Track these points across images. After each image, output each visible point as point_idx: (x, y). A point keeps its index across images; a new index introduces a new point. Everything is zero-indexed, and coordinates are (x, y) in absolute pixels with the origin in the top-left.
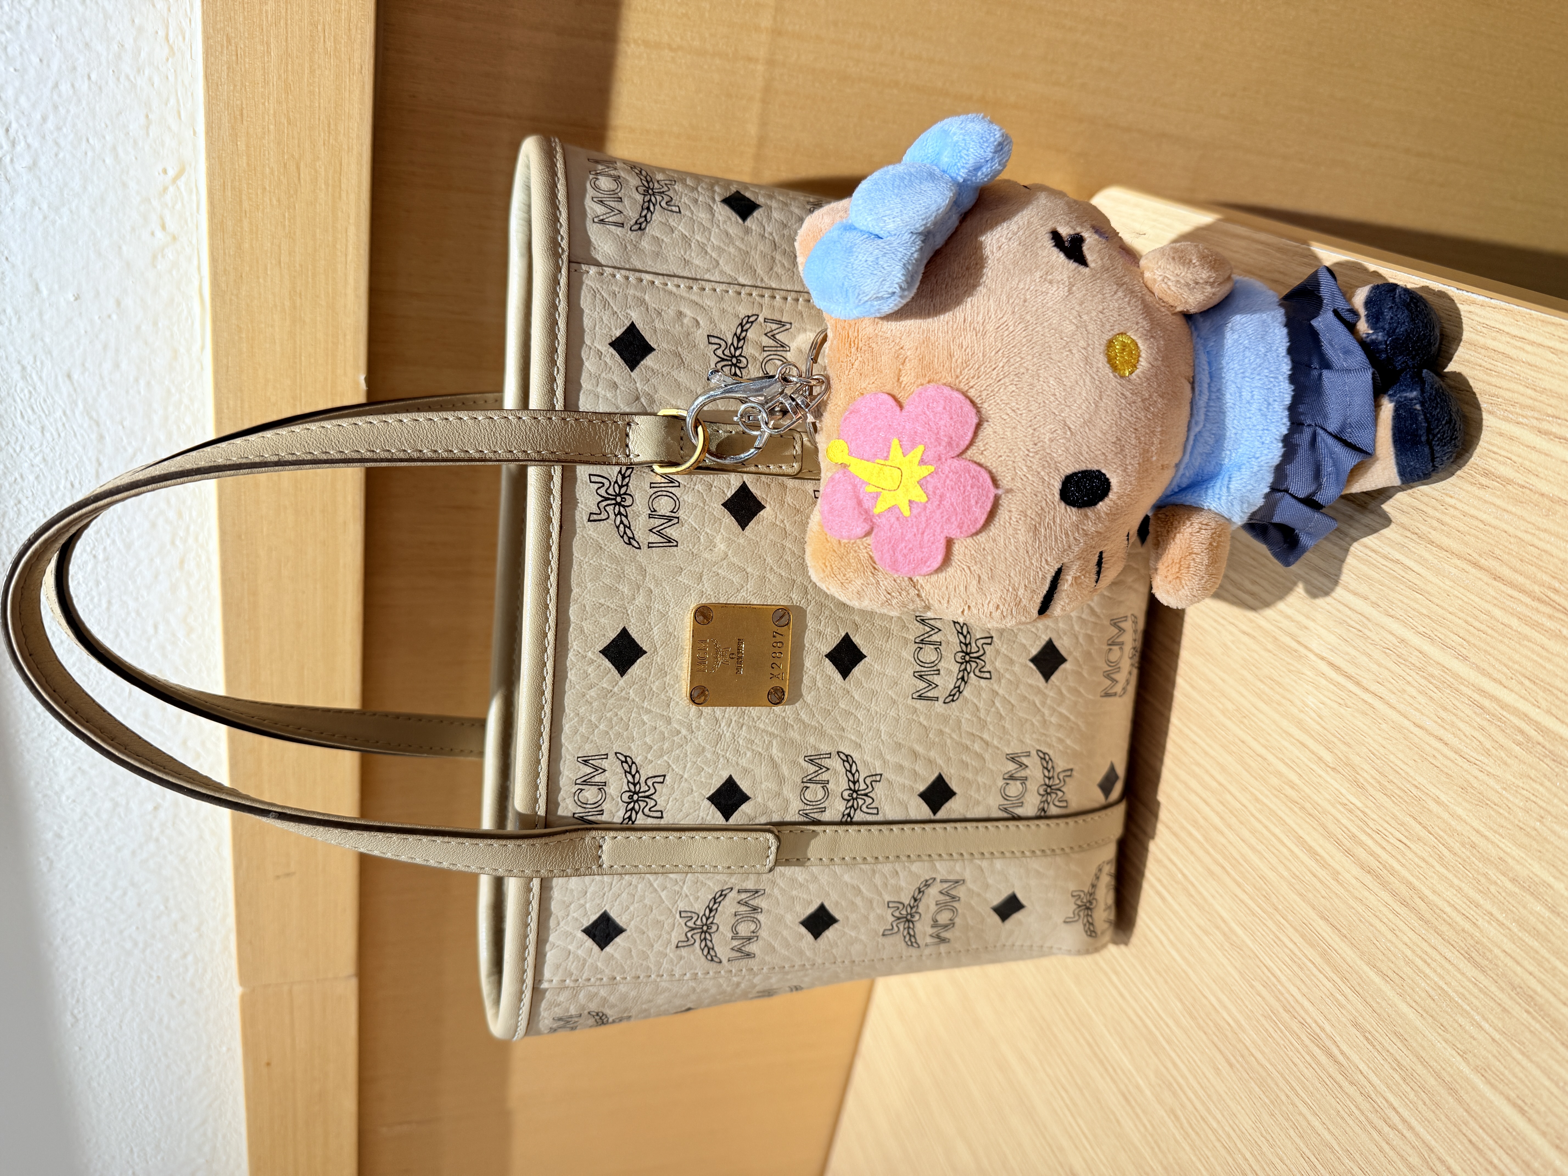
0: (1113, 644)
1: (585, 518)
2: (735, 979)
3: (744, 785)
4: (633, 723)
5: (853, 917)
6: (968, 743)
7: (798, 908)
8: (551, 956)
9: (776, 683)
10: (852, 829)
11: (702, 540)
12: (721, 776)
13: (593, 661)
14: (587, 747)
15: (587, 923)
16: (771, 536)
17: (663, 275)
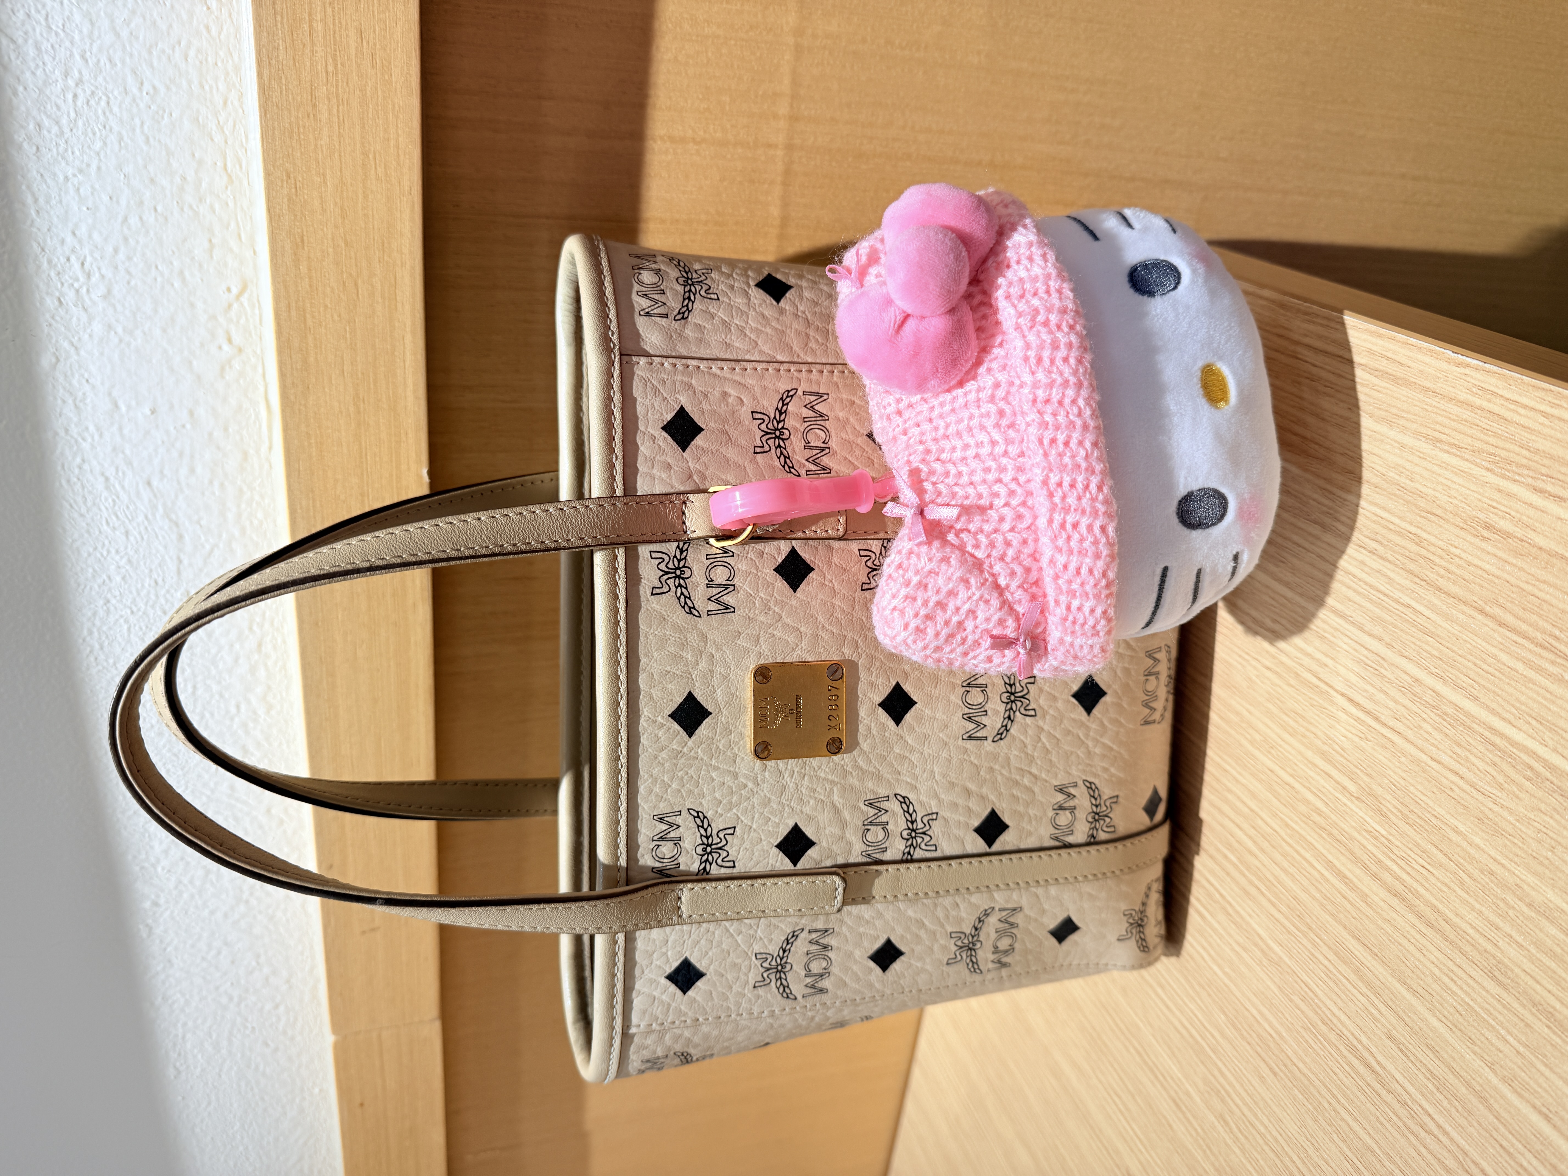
0: (1150, 674)
1: (649, 592)
2: (810, 1014)
3: (809, 832)
4: (703, 779)
5: (918, 949)
6: (1018, 778)
7: (866, 944)
8: (638, 1002)
9: (833, 734)
10: (912, 866)
11: (757, 605)
12: (787, 824)
13: (662, 725)
14: (662, 805)
15: (669, 970)
16: (821, 596)
17: (707, 359)
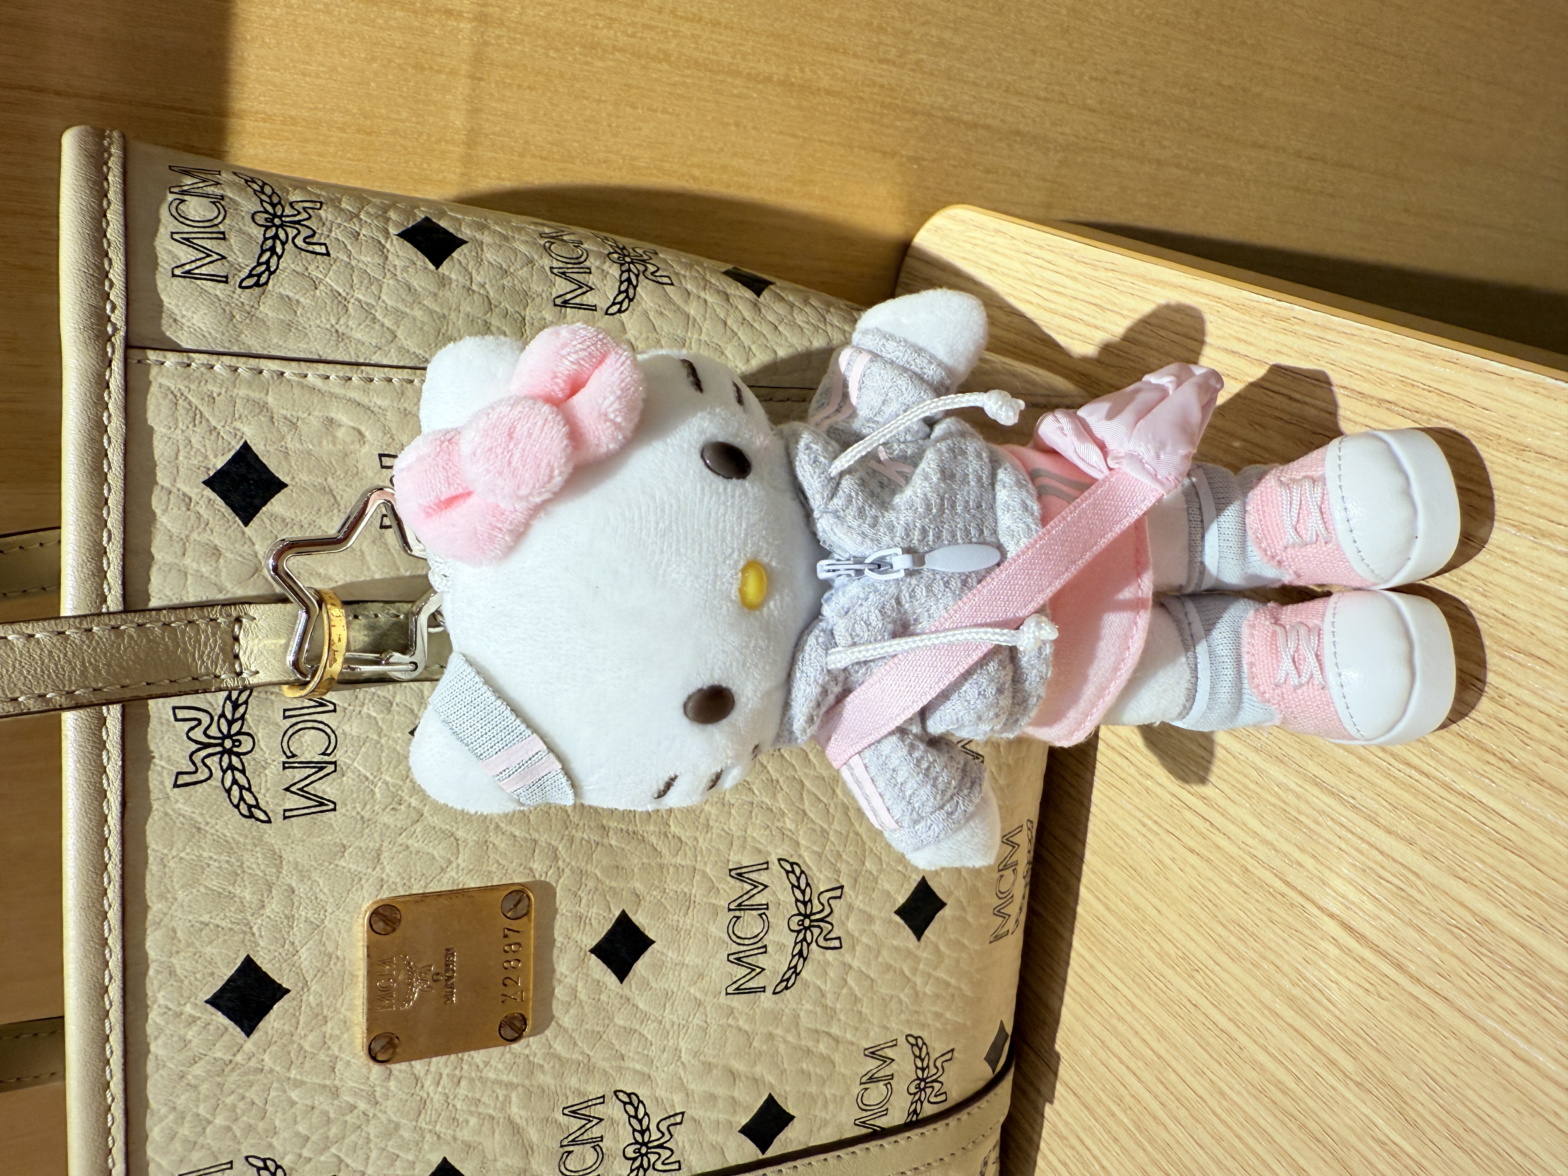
0: (1006, 868)
1: (169, 782)
4: (273, 1105)
6: (810, 1044)
9: (511, 1008)
11: (378, 795)
12: (430, 1162)
13: (194, 1020)
14: (197, 1156)
17: (298, 360)
